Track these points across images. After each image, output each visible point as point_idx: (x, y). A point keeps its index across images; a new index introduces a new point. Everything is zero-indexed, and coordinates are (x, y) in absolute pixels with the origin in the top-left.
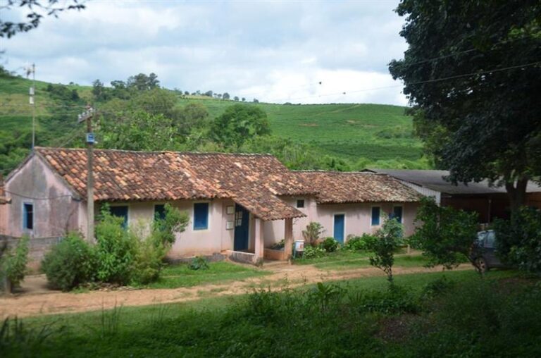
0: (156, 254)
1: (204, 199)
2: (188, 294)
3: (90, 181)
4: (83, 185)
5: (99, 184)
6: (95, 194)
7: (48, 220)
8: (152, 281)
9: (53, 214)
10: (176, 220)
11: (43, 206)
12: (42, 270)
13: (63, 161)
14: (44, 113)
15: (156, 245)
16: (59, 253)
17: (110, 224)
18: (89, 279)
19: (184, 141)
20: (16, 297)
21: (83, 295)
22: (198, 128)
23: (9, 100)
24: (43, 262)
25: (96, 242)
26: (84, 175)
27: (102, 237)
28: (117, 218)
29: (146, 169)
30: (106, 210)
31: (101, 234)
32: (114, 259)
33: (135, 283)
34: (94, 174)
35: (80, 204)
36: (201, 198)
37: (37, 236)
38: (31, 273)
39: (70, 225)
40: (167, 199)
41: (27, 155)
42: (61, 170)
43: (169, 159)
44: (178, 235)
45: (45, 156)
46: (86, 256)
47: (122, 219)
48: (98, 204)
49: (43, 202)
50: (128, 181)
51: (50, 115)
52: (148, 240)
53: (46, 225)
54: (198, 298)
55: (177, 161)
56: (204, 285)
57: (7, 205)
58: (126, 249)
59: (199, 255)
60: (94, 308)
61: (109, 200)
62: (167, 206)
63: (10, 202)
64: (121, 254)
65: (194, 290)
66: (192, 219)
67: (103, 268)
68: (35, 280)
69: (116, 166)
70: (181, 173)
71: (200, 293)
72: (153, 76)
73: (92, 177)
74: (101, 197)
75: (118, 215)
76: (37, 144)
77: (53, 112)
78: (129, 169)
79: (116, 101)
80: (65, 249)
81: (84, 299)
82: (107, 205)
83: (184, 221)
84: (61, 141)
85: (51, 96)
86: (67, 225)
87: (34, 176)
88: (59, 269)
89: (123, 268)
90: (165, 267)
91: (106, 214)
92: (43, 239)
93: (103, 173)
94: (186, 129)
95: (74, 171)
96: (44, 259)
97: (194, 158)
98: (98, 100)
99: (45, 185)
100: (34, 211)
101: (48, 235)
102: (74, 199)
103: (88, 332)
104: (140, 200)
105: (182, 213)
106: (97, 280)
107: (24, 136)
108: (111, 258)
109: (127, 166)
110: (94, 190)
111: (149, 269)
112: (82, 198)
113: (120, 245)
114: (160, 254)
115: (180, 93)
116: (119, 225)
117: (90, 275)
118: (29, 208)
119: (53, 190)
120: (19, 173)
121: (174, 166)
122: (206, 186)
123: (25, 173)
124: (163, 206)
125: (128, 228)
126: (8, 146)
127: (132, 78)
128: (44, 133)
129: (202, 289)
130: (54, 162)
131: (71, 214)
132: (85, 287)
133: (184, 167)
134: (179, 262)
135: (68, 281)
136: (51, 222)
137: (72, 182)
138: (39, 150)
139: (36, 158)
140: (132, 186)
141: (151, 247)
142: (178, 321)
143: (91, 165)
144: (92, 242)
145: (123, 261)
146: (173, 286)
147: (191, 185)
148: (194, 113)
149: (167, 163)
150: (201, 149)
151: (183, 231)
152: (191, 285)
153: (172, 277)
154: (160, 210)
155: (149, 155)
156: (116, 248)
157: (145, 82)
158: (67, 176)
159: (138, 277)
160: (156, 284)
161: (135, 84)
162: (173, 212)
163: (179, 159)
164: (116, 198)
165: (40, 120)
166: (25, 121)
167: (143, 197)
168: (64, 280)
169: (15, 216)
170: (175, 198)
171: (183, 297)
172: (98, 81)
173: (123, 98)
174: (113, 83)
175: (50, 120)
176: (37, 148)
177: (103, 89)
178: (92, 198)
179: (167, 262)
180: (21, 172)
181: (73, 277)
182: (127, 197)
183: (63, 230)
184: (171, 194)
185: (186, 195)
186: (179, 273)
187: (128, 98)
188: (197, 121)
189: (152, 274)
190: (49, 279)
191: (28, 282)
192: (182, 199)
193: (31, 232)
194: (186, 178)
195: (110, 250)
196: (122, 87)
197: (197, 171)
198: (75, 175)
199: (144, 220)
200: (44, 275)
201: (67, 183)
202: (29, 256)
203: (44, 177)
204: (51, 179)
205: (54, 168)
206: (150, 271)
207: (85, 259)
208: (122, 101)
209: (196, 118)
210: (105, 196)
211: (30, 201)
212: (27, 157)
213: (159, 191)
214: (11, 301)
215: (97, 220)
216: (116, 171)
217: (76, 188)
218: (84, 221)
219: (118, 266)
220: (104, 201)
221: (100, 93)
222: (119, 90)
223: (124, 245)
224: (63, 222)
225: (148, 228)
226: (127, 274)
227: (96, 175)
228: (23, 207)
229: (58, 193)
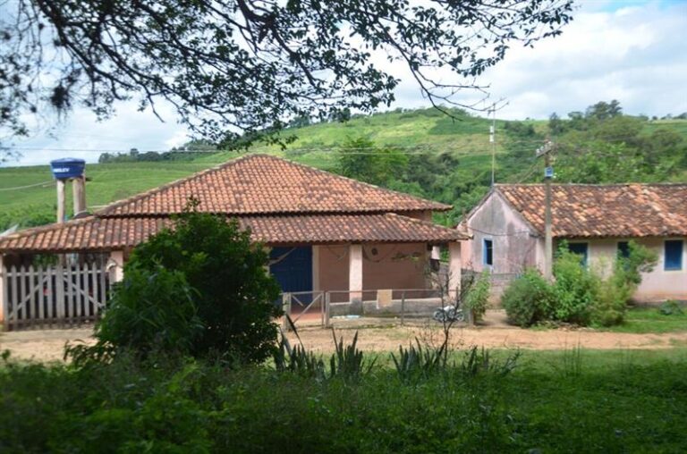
0: (618, 295)
1: (678, 235)
2: (659, 342)
3: (548, 217)
4: (541, 221)
5: (557, 220)
6: (553, 230)
7: (506, 256)
8: (615, 323)
9: (511, 251)
10: (643, 258)
11: (503, 243)
12: (502, 305)
13: (520, 197)
14: (501, 151)
15: (620, 285)
16: (517, 288)
17: (569, 261)
18: (547, 318)
19: (651, 172)
20: (479, 329)
21: (542, 333)
22: (669, 156)
23: (469, 140)
24: (503, 297)
25: (554, 280)
26: (541, 211)
27: (560, 275)
28: (576, 256)
29: (608, 203)
30: (563, 246)
31: (559, 271)
32: (573, 299)
33: (595, 325)
34: (552, 210)
35: (538, 240)
36: (673, 235)
37: (496, 272)
38: (492, 307)
39: (528, 261)
40: (631, 236)
41: (486, 193)
42: (519, 207)
43: (634, 192)
44: (644, 276)
45: (503, 192)
46: (544, 294)
47: (581, 256)
48: (556, 240)
49: (502, 238)
50: (587, 216)
51: (507, 152)
52: (611, 279)
53: (505, 260)
54: (671, 347)
55: (644, 194)
56: (676, 333)
57: (470, 240)
58: (585, 289)
59: (671, 299)
60: (553, 347)
61: (567, 237)
62: (631, 243)
63: (472, 238)
64: (581, 293)
65: (666, 338)
66: (662, 258)
67: (561, 307)
68: (495, 314)
69: (574, 201)
70: (649, 207)
71: (673, 342)
72: (614, 103)
73: (550, 213)
74: (559, 234)
75: (577, 252)
76: (495, 182)
77: (510, 149)
78: (588, 204)
79: (574, 133)
80: (523, 286)
81: (542, 337)
82: (565, 241)
83: (652, 260)
84: (519, 178)
85: (507, 133)
86: (525, 262)
87: (493, 213)
88: (518, 305)
89: (583, 308)
90: (630, 310)
91: (564, 251)
92: (502, 275)
93: (561, 209)
94: (654, 159)
95: (532, 207)
96: (503, 294)
97: (664, 190)
98: (554, 134)
99: (503, 222)
100: (493, 247)
101: (506, 271)
102: (532, 236)
103: (550, 369)
104: (601, 237)
105: (649, 252)
106: (555, 319)
107: (482, 174)
108: (570, 297)
109: (587, 200)
110: (552, 226)
111: (611, 311)
112: (539, 235)
113: (579, 283)
114: (624, 296)
115: (646, 119)
116: (578, 264)
117: (549, 313)
118: (489, 244)
119: (511, 226)
120: (479, 210)
121: (640, 200)
122: (681, 221)
123: (484, 210)
124: (627, 243)
125: (586, 267)
126: (468, 185)
127: (590, 107)
128: (501, 170)
129: (676, 337)
130: (512, 199)
131: (529, 251)
132: (543, 324)
133: (652, 200)
134: (645, 306)
135: (526, 317)
136: (510, 259)
137: (530, 218)
138: (499, 187)
139: (495, 195)
140: (593, 222)
141: (614, 288)
142: (650, 369)
143: (549, 201)
144: (550, 280)
145: (583, 301)
146: (639, 331)
147: (661, 221)
148: (664, 140)
149: (632, 196)
150: (674, 179)
151: (650, 271)
152: (661, 332)
153: (639, 321)
154: (624, 249)
155: (610, 188)
156: (576, 287)
157: (606, 111)
158: (524, 212)
159: (599, 318)
160: (620, 327)
161: (594, 113)
162: (638, 250)
163: (646, 191)
164: (575, 234)
165: (497, 158)
166: (484, 159)
167: (604, 233)
168: (522, 317)
169: (477, 252)
170: (641, 235)
171: (652, 344)
172: (554, 114)
173: (580, 130)
174: (570, 115)
175: (506, 157)
176: (496, 185)
177: (560, 122)
178: (550, 235)
179: (632, 304)
180: (481, 209)
181: (531, 314)
182: (587, 234)
183: (521, 266)
184: (637, 230)
185: (655, 231)
186: (647, 318)
187: (586, 130)
188: (667, 148)
189: (615, 317)
190: (509, 314)
191: (489, 315)
192: (650, 236)
193: (491, 268)
194: (655, 213)
195: (569, 289)
196: (580, 118)
197: (668, 204)
198: (533, 212)
199: (605, 258)
200: (504, 311)
201: (524, 220)
202: (489, 290)
203: (502, 214)
204: (509, 215)
205: (512, 204)
206: (612, 314)
207: (543, 297)
208: (579, 132)
209: (666, 145)
210: (564, 233)
211: (490, 237)
212: (487, 195)
213: (622, 227)
214: (475, 333)
215: (555, 257)
216: (575, 206)
217: (533, 224)
218: (542, 258)
219: (578, 306)
220: (562, 237)
221: (556, 126)
222: (577, 122)
223: (584, 284)
224: (521, 258)
225: (610, 267)
226: (587, 314)
227: (554, 211)
228: (483, 244)
229: (516, 229)
